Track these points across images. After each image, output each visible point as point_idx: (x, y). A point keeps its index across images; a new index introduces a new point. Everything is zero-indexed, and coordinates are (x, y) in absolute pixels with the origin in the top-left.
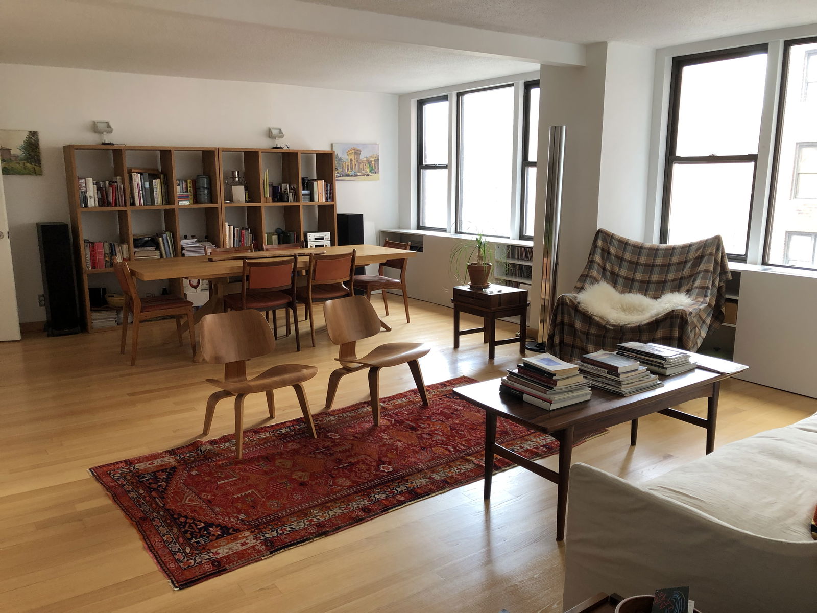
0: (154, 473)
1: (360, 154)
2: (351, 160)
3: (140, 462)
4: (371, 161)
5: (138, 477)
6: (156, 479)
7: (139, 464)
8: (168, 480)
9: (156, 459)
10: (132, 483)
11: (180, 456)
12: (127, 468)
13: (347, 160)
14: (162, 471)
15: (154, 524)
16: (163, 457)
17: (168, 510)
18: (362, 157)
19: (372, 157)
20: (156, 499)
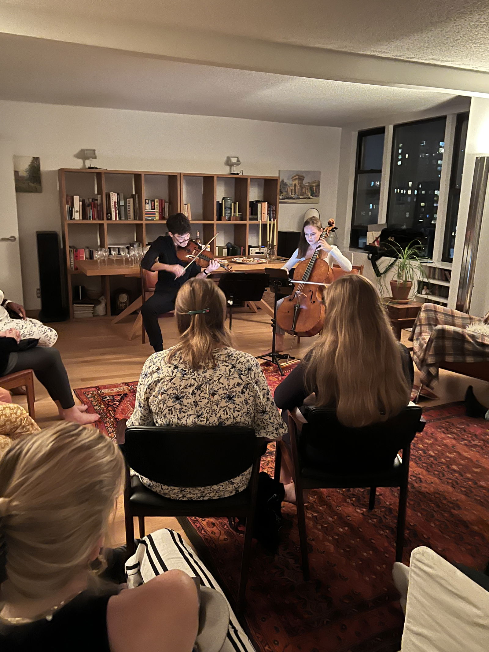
0: (113, 396)
1: (303, 180)
2: (295, 185)
3: (105, 389)
4: (313, 186)
5: (102, 397)
6: (113, 400)
7: (105, 390)
8: (120, 401)
9: (116, 387)
10: (98, 400)
11: (131, 387)
12: (97, 391)
13: (292, 184)
14: (118, 395)
15: (106, 426)
16: (121, 387)
17: (116, 419)
18: (305, 182)
19: (313, 182)
20: (111, 412)
